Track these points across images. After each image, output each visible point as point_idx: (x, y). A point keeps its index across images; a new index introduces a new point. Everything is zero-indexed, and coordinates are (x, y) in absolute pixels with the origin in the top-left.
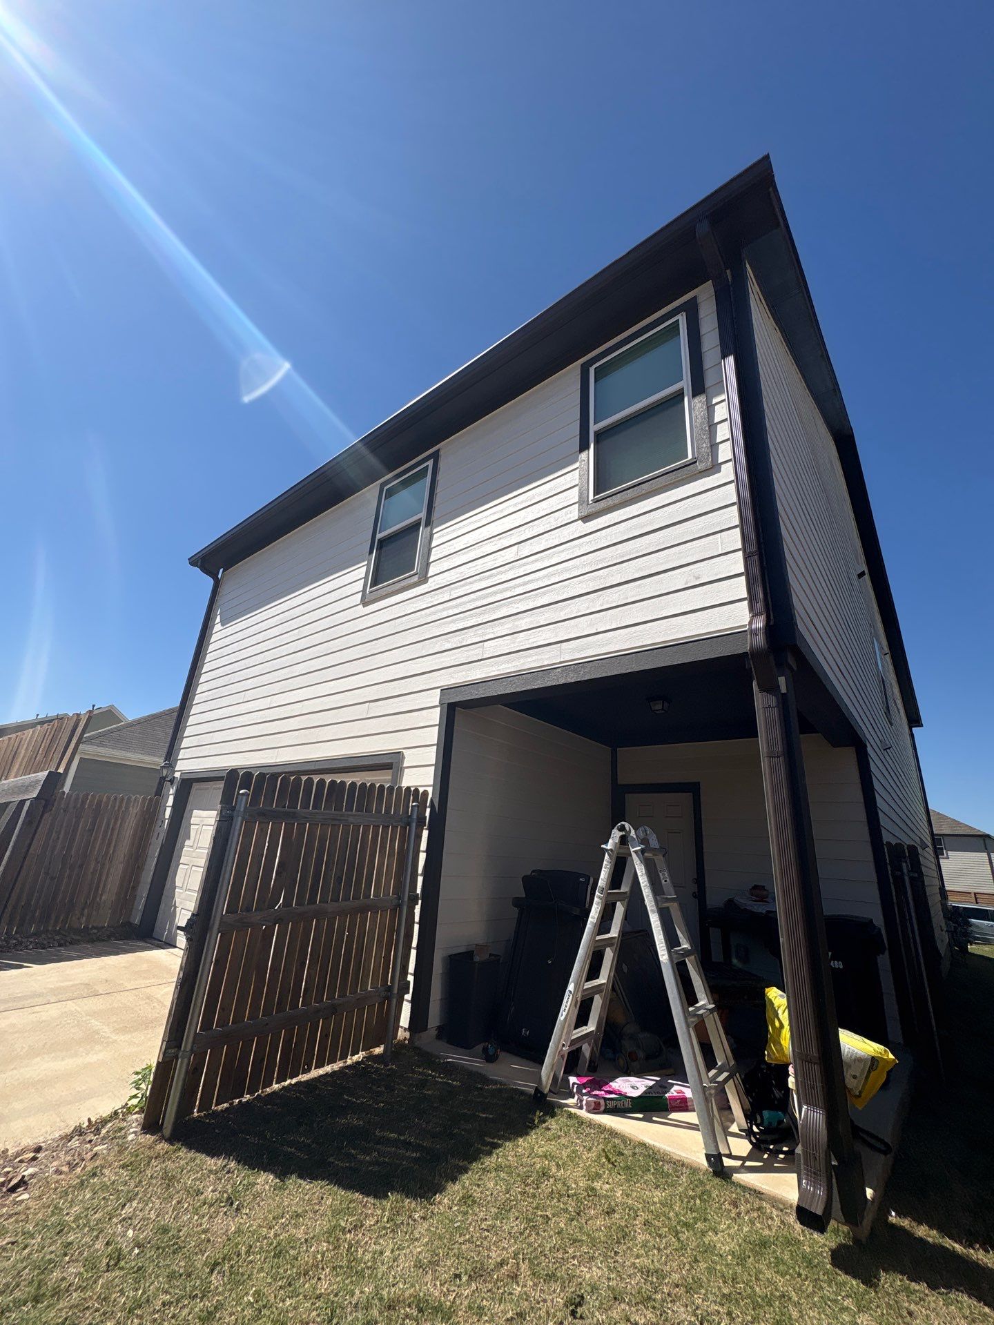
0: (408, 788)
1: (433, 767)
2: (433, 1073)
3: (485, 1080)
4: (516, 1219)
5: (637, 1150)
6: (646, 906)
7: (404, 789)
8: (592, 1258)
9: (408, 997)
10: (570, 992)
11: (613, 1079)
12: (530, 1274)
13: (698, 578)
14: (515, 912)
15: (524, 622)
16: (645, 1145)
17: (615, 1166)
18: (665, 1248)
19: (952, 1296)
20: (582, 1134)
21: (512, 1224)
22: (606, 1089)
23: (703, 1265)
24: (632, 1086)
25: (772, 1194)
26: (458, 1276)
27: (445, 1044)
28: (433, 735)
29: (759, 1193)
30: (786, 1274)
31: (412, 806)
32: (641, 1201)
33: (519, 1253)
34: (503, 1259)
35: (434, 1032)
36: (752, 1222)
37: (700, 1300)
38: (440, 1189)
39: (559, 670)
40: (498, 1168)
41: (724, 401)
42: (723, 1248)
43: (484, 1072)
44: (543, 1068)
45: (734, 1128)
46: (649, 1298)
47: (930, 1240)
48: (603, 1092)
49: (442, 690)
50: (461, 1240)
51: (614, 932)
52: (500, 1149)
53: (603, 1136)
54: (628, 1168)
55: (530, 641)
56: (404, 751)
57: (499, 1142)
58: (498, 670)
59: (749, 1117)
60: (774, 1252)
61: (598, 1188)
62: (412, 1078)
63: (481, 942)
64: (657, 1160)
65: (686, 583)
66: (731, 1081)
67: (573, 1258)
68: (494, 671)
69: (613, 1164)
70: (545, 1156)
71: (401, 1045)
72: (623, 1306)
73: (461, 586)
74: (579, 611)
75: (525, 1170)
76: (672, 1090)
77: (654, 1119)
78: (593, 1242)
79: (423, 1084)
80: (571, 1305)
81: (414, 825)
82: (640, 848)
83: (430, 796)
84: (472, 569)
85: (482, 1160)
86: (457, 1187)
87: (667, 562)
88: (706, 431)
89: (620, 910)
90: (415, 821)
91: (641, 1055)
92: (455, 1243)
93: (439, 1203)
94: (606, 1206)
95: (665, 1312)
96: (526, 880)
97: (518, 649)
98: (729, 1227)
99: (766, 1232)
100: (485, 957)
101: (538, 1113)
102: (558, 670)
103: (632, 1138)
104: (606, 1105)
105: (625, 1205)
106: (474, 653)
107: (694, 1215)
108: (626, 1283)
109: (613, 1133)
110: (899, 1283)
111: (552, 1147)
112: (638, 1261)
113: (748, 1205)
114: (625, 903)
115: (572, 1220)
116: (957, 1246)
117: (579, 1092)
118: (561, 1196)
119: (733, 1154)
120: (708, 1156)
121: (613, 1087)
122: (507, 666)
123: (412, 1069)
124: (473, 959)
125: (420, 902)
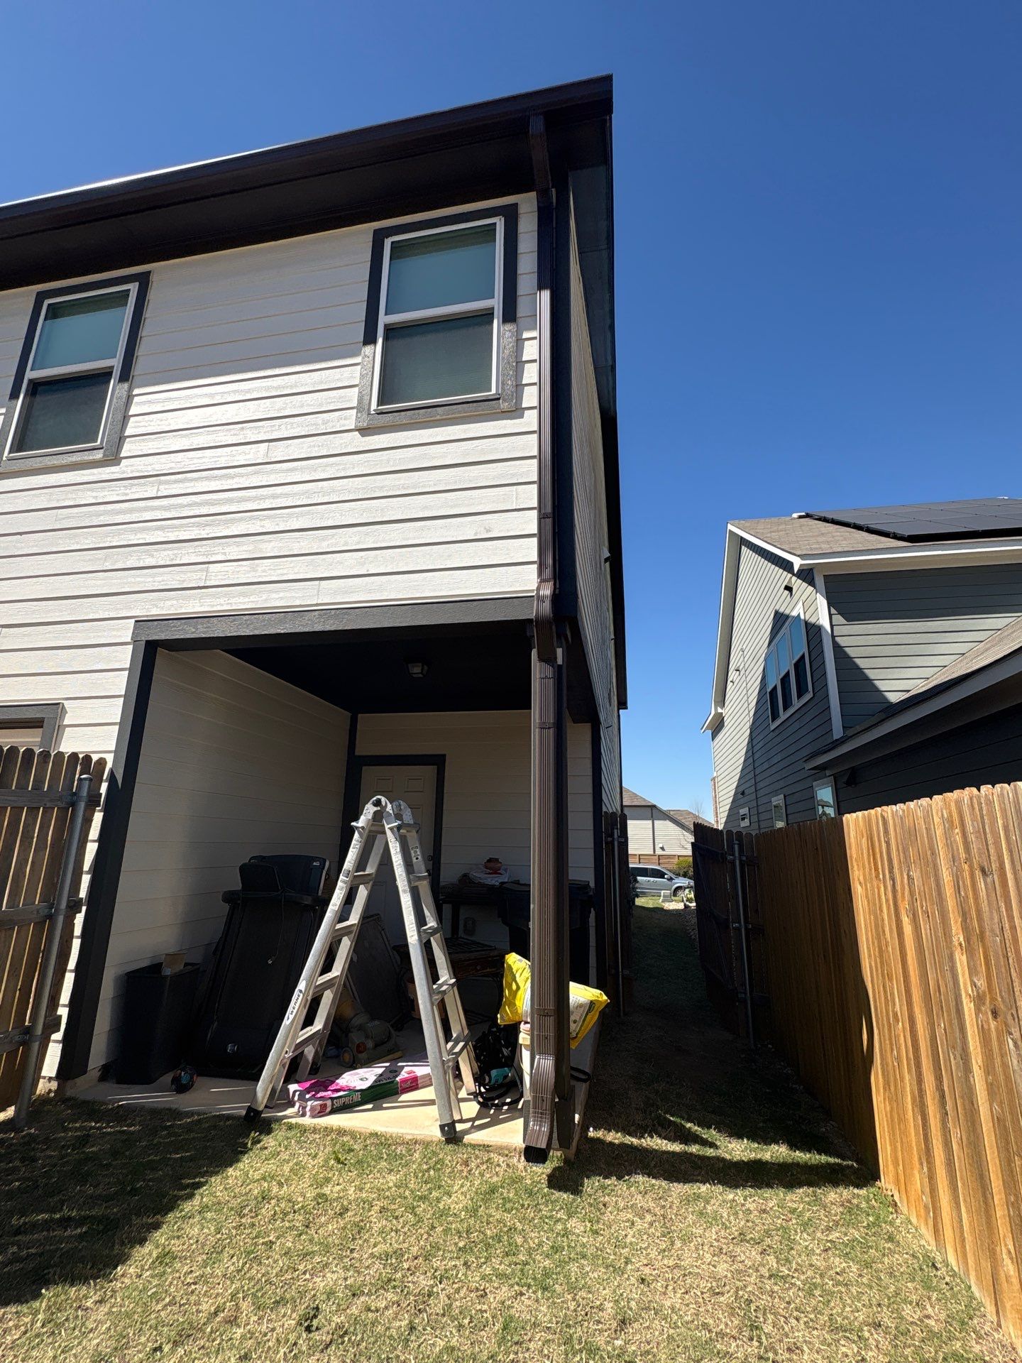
0: (74, 756)
1: (117, 727)
2: (98, 1125)
3: (175, 1114)
4: (232, 1257)
5: (368, 1142)
6: (397, 887)
7: (66, 756)
8: (327, 1265)
9: (58, 1036)
10: (301, 991)
11: (339, 1076)
12: (254, 1309)
13: (488, 531)
14: (226, 907)
15: (271, 546)
16: (376, 1134)
17: (346, 1165)
18: (402, 1227)
19: (632, 1180)
20: (305, 1142)
21: (229, 1264)
22: (333, 1087)
23: (439, 1229)
24: (359, 1078)
25: (499, 1144)
26: (159, 1349)
27: (116, 1085)
28: (119, 683)
29: (488, 1146)
30: (512, 1210)
31: (80, 779)
32: (375, 1190)
33: (238, 1293)
34: (218, 1307)
35: (96, 1074)
36: (482, 1175)
37: (438, 1262)
38: (122, 1259)
39: (316, 613)
40: (204, 1209)
41: (535, 338)
42: (457, 1207)
43: (173, 1106)
44: (260, 1083)
45: (463, 1094)
46: (389, 1280)
47: (616, 1141)
48: (329, 1093)
49: (136, 621)
50: (159, 1307)
51: (354, 919)
52: (205, 1188)
53: (329, 1138)
54: (359, 1162)
55: (279, 572)
56: (66, 703)
57: (202, 1180)
58: (228, 604)
59: (478, 1079)
60: (502, 1194)
61: (328, 1192)
62: (64, 1138)
63: (171, 951)
64: (390, 1145)
65: (476, 534)
66: (465, 1050)
67: (305, 1273)
68: (222, 605)
69: (342, 1163)
70: (264, 1179)
71: (44, 1100)
72: (362, 1299)
73: (176, 482)
74: (346, 543)
75: (239, 1200)
76: (403, 1073)
77: (385, 1105)
78: (327, 1249)
79: (84, 1140)
80: (306, 1320)
81: (82, 805)
82: (396, 824)
83: (109, 765)
84: (195, 461)
85: (181, 1207)
86: (148, 1247)
87: (455, 506)
88: (513, 366)
89: (363, 893)
90: (85, 799)
91: (370, 1044)
92: (151, 1313)
93: (123, 1275)
94: (338, 1208)
95: (405, 1286)
96: (243, 869)
97: (260, 580)
98: (462, 1186)
99: (495, 1179)
100: (179, 967)
101: (252, 1135)
102: (314, 613)
103: (363, 1131)
104: (333, 1105)
105: (359, 1200)
106: (193, 577)
107: (428, 1186)
108: (364, 1276)
109: (341, 1132)
110: (597, 1184)
111: (271, 1166)
112: (376, 1249)
113: (478, 1161)
114: (370, 886)
115: (301, 1235)
116: (633, 1140)
117: (302, 1098)
118: (286, 1214)
119: (464, 1118)
120: (442, 1127)
121: (341, 1084)
122: (242, 599)
123: (63, 1127)
124: (160, 973)
125: (84, 908)
